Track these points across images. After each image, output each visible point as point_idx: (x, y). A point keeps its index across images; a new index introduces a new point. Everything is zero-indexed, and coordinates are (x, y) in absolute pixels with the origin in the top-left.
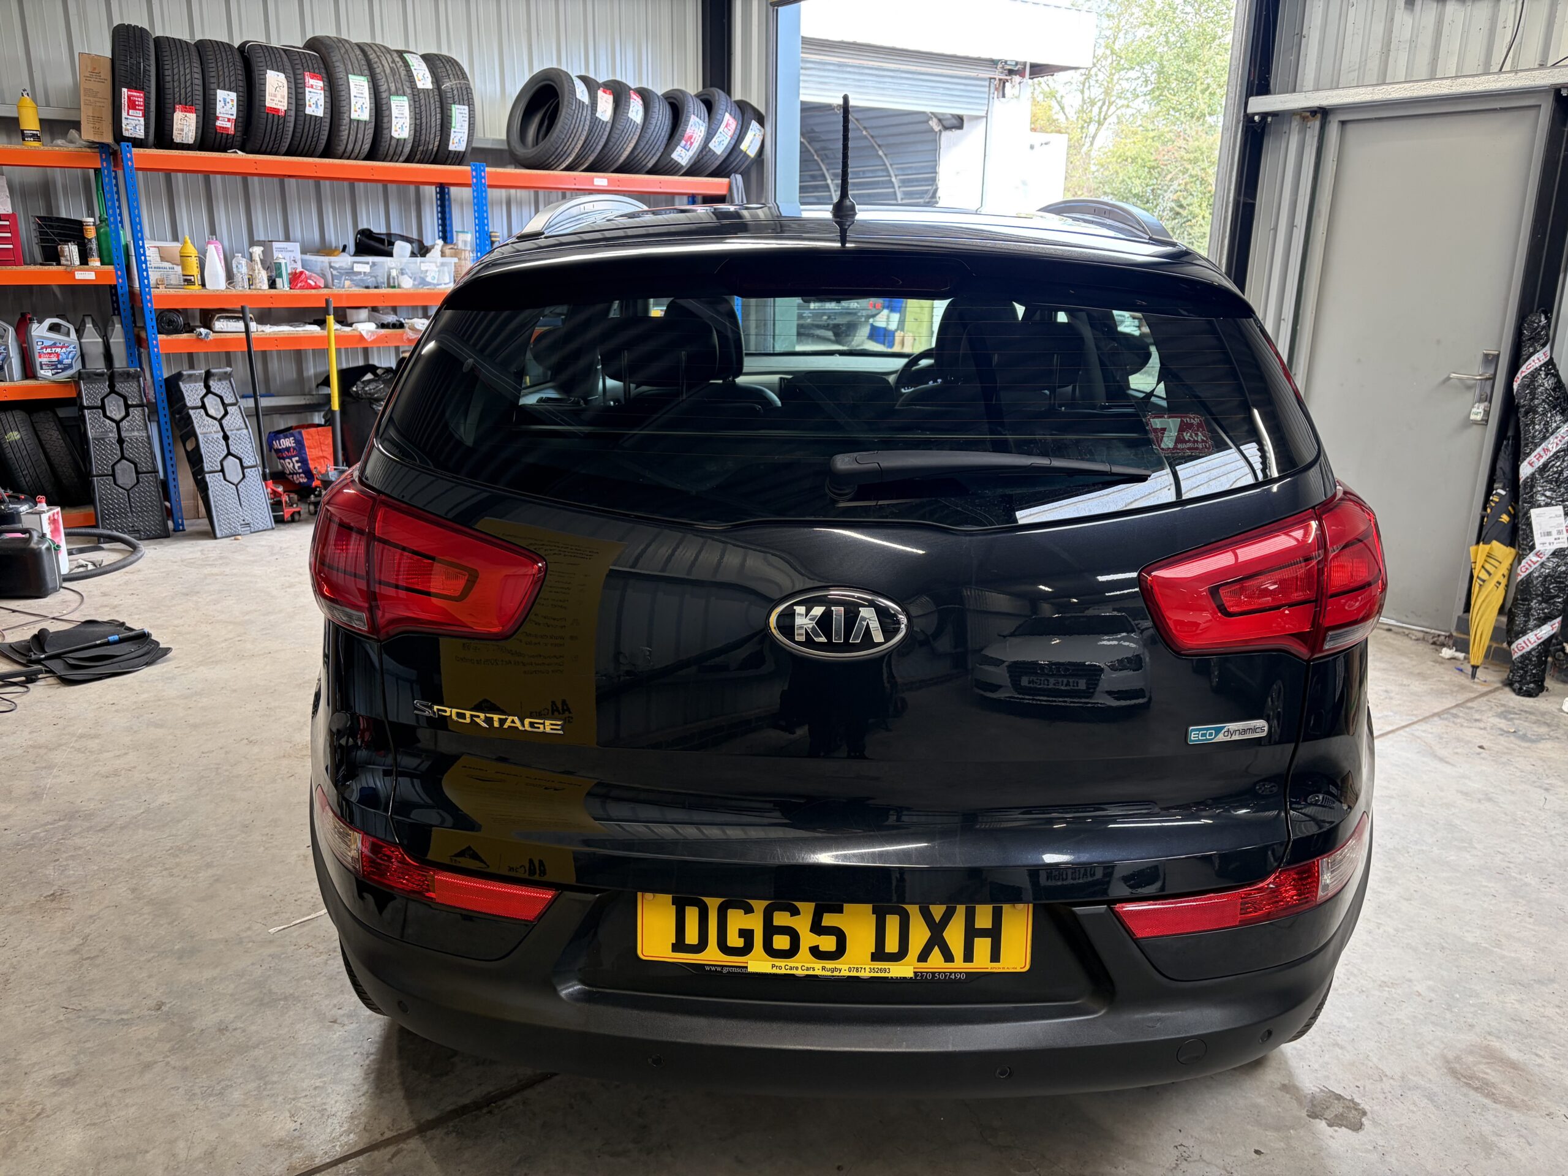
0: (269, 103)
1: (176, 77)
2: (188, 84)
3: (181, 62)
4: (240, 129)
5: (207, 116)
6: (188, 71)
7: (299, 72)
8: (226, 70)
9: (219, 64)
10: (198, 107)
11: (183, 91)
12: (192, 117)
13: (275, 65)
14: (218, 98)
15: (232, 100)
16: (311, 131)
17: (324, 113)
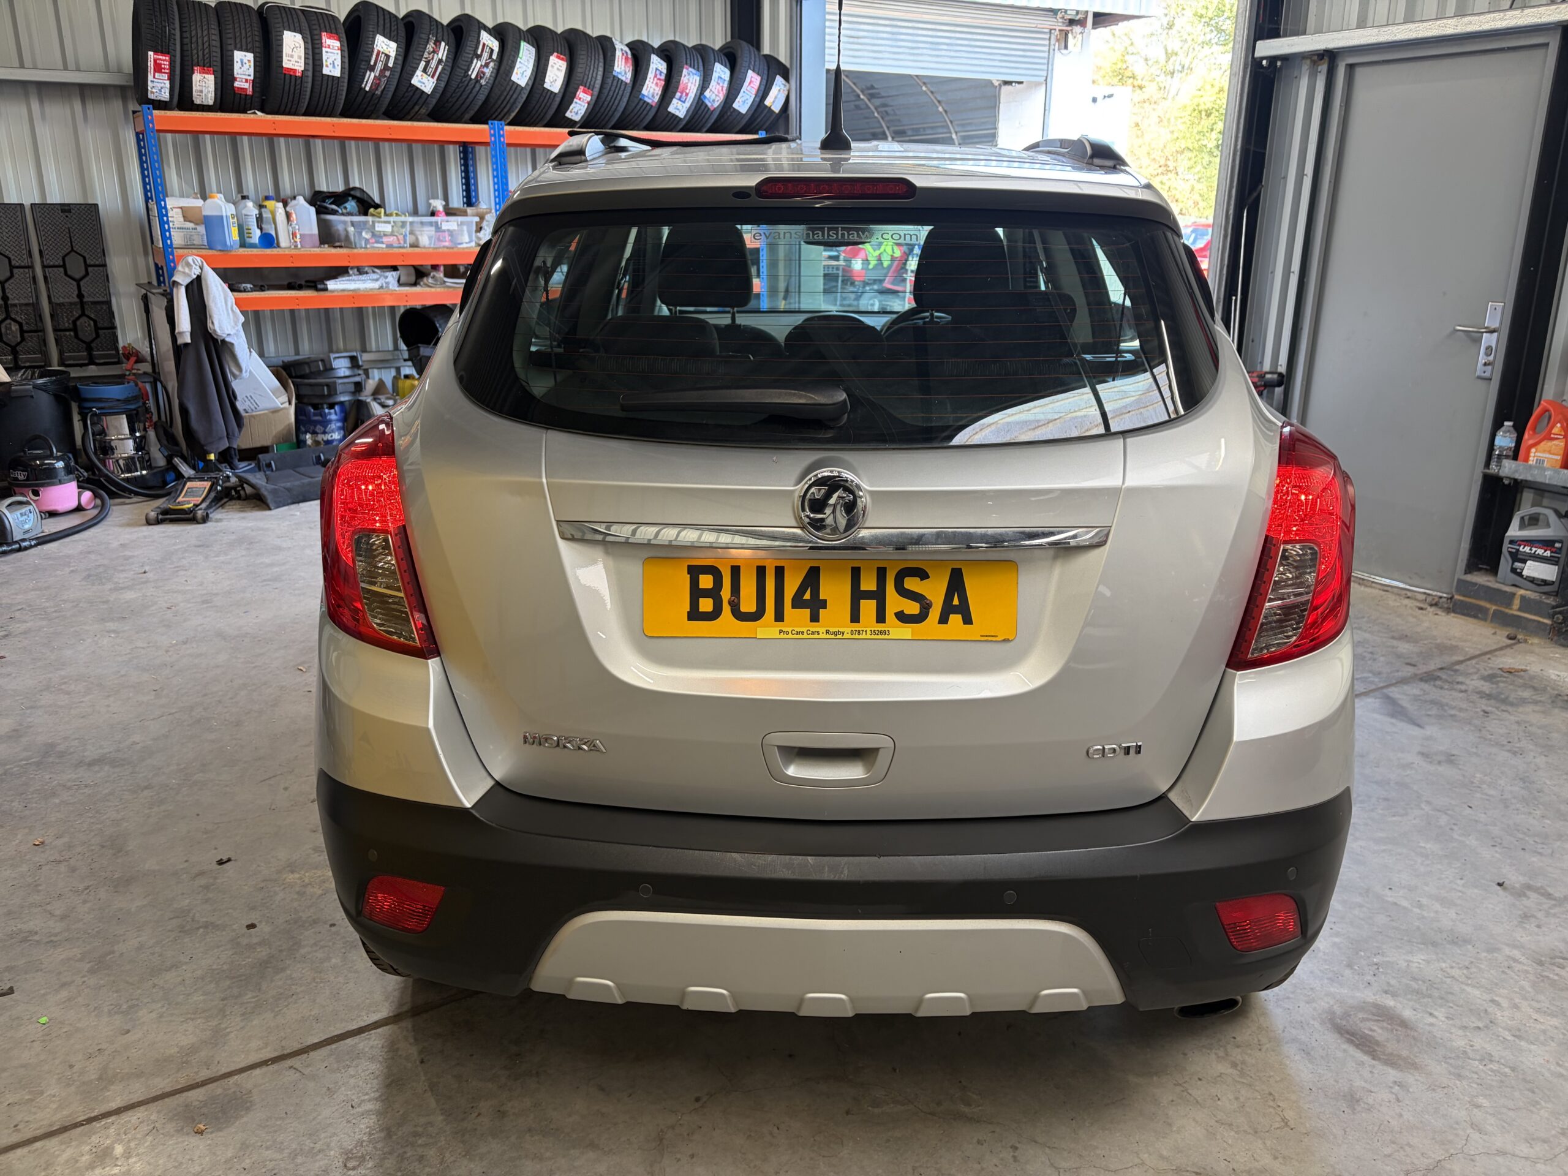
0: (286, 64)
1: (194, 39)
2: (206, 45)
3: (199, 24)
4: (258, 90)
5: (225, 78)
6: (205, 33)
7: (316, 32)
8: (243, 32)
9: (237, 25)
10: (215, 68)
11: (200, 53)
12: (211, 78)
13: (292, 26)
14: (236, 59)
15: (249, 61)
16: (329, 92)
17: (342, 72)
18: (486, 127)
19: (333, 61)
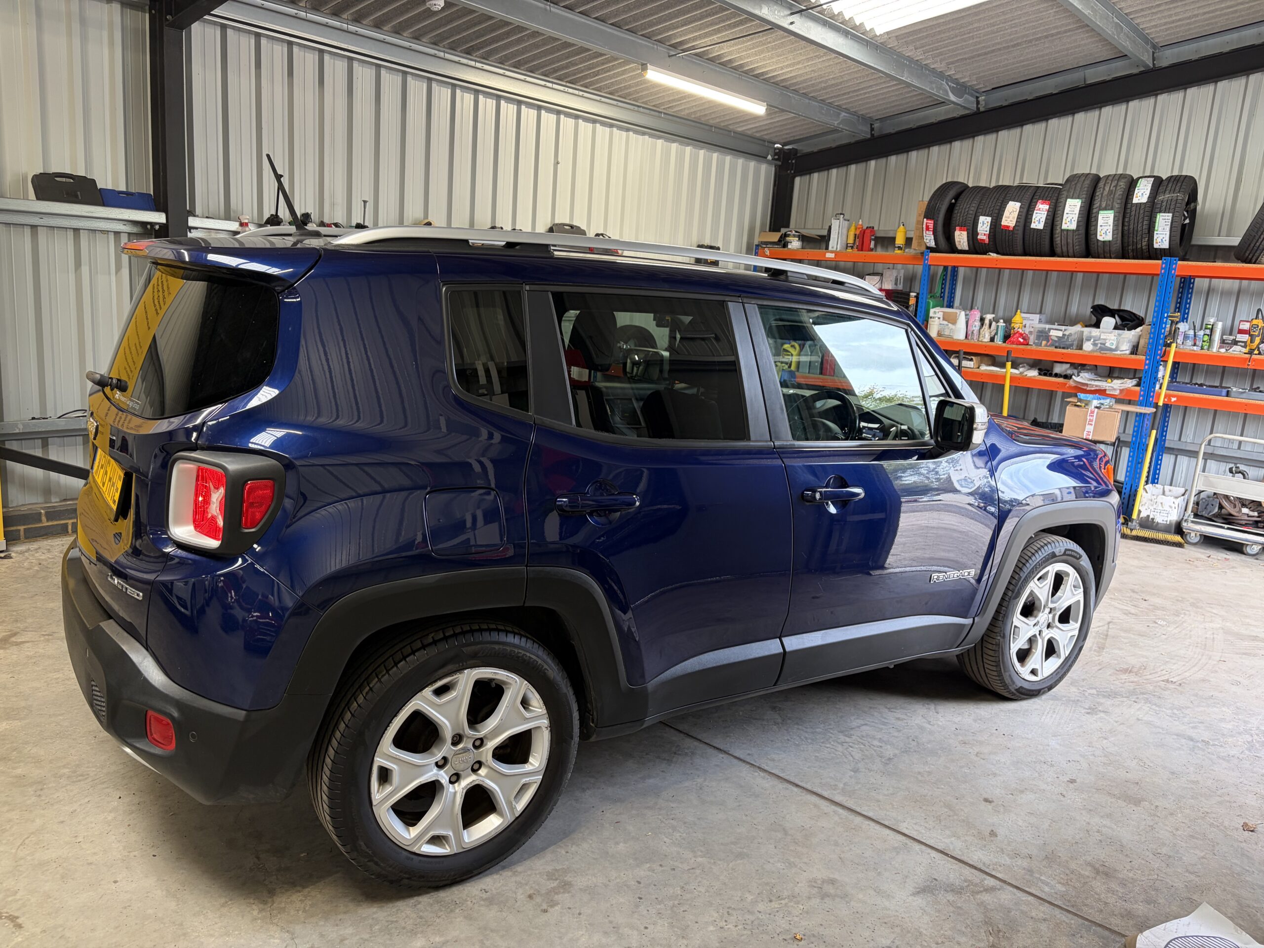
0: (1004, 222)
1: (960, 210)
2: (966, 213)
3: (967, 201)
4: (992, 240)
5: (973, 233)
6: (968, 206)
7: (1034, 201)
8: (990, 203)
9: (988, 200)
10: (968, 227)
11: (962, 219)
12: (965, 234)
13: (1016, 199)
14: (980, 221)
15: (987, 222)
16: (1035, 240)
17: (1044, 226)
18: (1160, 262)
19: (1039, 219)
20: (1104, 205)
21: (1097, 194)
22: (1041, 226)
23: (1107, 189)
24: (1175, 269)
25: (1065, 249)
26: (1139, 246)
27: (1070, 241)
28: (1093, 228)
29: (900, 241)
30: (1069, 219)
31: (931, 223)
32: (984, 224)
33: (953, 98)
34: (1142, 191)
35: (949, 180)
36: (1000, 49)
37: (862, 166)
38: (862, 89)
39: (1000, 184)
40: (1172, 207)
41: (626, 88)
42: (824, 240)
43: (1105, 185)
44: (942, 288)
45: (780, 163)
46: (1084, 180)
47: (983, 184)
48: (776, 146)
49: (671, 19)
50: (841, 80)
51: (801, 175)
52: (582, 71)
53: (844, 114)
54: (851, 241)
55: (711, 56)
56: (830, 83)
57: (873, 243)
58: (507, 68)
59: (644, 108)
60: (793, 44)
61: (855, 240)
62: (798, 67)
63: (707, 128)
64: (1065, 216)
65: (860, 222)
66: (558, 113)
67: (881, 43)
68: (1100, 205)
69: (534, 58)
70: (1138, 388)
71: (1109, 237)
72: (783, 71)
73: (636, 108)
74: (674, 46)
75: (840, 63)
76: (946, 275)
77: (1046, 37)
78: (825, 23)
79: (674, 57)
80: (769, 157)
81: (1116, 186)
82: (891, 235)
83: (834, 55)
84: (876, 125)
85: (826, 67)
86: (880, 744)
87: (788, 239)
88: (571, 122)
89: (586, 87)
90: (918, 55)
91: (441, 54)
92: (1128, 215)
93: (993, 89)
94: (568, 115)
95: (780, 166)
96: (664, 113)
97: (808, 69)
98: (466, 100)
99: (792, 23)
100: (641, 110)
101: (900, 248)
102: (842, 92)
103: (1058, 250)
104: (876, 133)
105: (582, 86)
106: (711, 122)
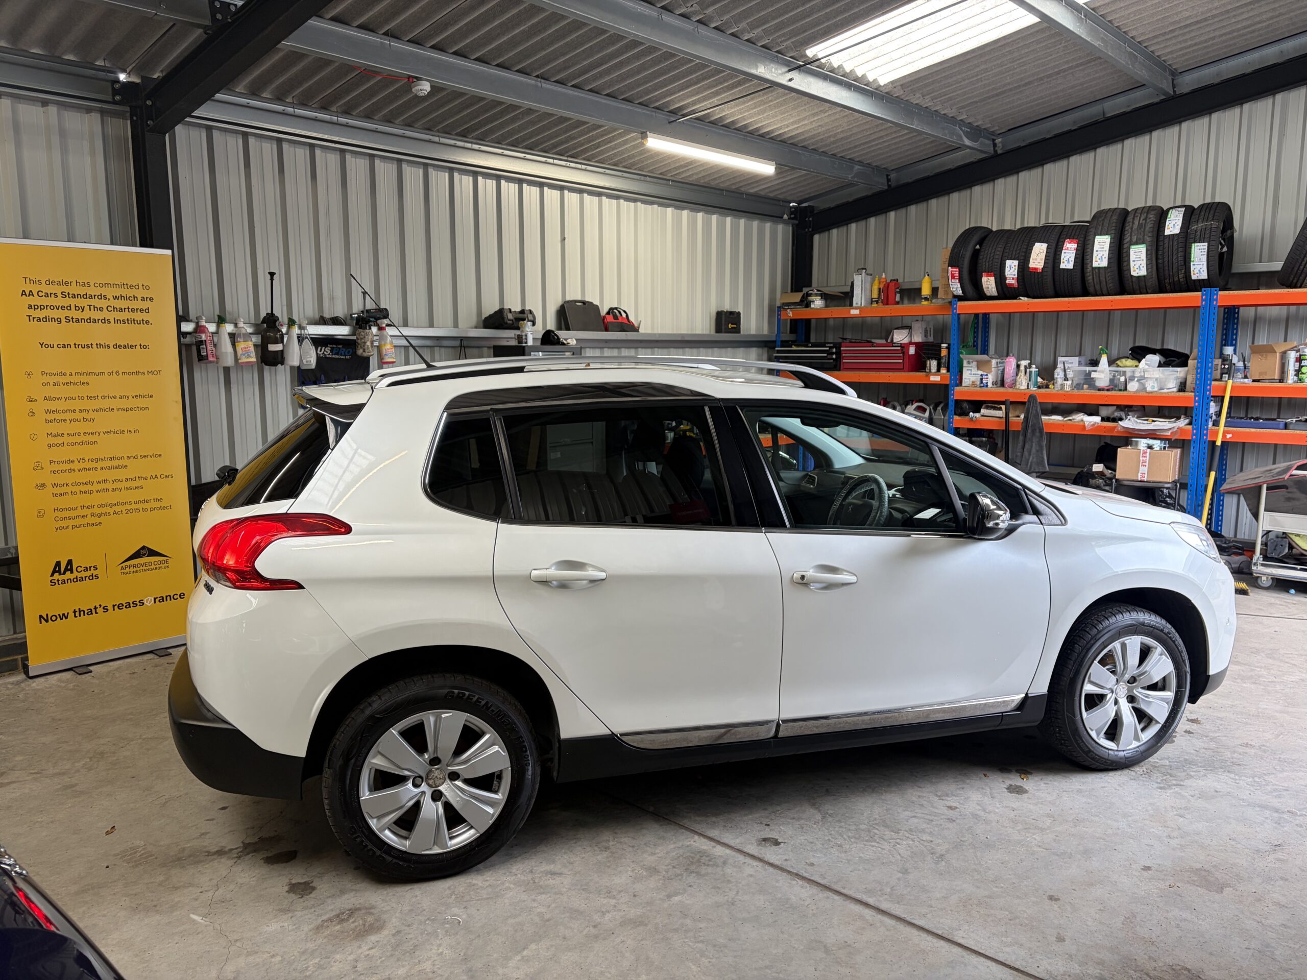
0: (1032, 265)
1: (986, 256)
2: (992, 258)
4: (1021, 283)
5: (1001, 277)
6: (993, 251)
7: (1061, 240)
8: (1016, 248)
9: (1014, 243)
10: (995, 273)
11: (988, 264)
12: (992, 279)
13: (1043, 238)
14: (1007, 265)
15: (1015, 266)
16: (1065, 280)
17: (1074, 266)
18: (1200, 293)
19: (1068, 258)
20: (1134, 239)
21: (1127, 228)
22: (1070, 266)
23: (1136, 222)
24: (1216, 300)
25: (1098, 287)
26: (1176, 279)
27: (1103, 278)
28: (1125, 264)
29: (926, 291)
30: (1099, 257)
31: (956, 271)
32: (1011, 268)
33: (967, 142)
34: (1174, 222)
35: (973, 225)
36: (1011, 90)
37: (881, 218)
38: (874, 140)
39: (1026, 225)
40: (1207, 236)
41: (629, 157)
42: (847, 298)
43: (1133, 219)
44: (974, 337)
45: (796, 222)
46: (1112, 216)
47: (1007, 227)
48: (791, 205)
49: (666, 86)
50: (851, 133)
51: (819, 233)
52: (582, 145)
53: (857, 167)
54: (875, 295)
55: (712, 119)
56: (839, 136)
57: (898, 296)
58: (505, 147)
59: (650, 177)
60: (795, 100)
61: (879, 295)
62: (803, 123)
63: (718, 192)
64: (1095, 253)
65: (884, 276)
66: (562, 188)
67: (887, 93)
68: (1131, 240)
69: (532, 135)
70: (1190, 427)
71: (1143, 272)
72: (789, 129)
73: (643, 178)
74: (673, 112)
75: (846, 116)
76: (977, 323)
77: (1058, 73)
78: (825, 77)
79: (674, 123)
80: (785, 217)
81: (1145, 219)
82: (917, 286)
83: (839, 109)
84: (893, 176)
85: (833, 121)
86: (931, 839)
87: (811, 298)
88: (575, 197)
89: (589, 160)
90: (926, 102)
91: (436, 139)
92: (1161, 248)
93: (1009, 130)
94: (571, 190)
95: (797, 225)
96: (672, 181)
97: (814, 125)
98: (464, 183)
99: (791, 80)
100: (648, 179)
101: (926, 299)
102: (853, 145)
103: (1091, 289)
104: (893, 184)
105: (584, 159)
106: (722, 186)
